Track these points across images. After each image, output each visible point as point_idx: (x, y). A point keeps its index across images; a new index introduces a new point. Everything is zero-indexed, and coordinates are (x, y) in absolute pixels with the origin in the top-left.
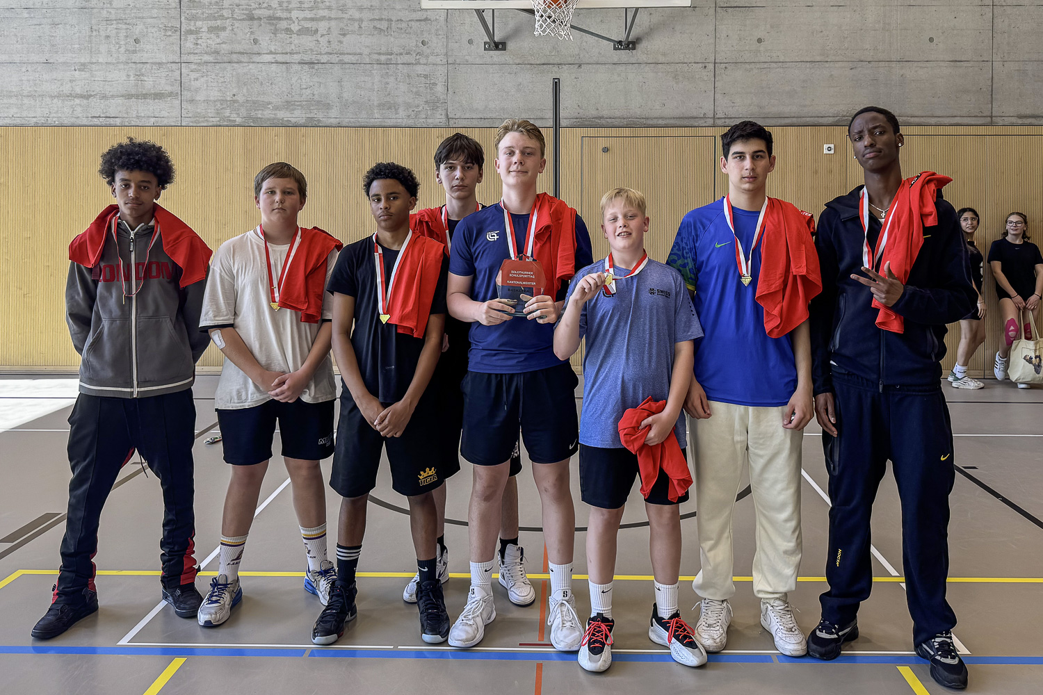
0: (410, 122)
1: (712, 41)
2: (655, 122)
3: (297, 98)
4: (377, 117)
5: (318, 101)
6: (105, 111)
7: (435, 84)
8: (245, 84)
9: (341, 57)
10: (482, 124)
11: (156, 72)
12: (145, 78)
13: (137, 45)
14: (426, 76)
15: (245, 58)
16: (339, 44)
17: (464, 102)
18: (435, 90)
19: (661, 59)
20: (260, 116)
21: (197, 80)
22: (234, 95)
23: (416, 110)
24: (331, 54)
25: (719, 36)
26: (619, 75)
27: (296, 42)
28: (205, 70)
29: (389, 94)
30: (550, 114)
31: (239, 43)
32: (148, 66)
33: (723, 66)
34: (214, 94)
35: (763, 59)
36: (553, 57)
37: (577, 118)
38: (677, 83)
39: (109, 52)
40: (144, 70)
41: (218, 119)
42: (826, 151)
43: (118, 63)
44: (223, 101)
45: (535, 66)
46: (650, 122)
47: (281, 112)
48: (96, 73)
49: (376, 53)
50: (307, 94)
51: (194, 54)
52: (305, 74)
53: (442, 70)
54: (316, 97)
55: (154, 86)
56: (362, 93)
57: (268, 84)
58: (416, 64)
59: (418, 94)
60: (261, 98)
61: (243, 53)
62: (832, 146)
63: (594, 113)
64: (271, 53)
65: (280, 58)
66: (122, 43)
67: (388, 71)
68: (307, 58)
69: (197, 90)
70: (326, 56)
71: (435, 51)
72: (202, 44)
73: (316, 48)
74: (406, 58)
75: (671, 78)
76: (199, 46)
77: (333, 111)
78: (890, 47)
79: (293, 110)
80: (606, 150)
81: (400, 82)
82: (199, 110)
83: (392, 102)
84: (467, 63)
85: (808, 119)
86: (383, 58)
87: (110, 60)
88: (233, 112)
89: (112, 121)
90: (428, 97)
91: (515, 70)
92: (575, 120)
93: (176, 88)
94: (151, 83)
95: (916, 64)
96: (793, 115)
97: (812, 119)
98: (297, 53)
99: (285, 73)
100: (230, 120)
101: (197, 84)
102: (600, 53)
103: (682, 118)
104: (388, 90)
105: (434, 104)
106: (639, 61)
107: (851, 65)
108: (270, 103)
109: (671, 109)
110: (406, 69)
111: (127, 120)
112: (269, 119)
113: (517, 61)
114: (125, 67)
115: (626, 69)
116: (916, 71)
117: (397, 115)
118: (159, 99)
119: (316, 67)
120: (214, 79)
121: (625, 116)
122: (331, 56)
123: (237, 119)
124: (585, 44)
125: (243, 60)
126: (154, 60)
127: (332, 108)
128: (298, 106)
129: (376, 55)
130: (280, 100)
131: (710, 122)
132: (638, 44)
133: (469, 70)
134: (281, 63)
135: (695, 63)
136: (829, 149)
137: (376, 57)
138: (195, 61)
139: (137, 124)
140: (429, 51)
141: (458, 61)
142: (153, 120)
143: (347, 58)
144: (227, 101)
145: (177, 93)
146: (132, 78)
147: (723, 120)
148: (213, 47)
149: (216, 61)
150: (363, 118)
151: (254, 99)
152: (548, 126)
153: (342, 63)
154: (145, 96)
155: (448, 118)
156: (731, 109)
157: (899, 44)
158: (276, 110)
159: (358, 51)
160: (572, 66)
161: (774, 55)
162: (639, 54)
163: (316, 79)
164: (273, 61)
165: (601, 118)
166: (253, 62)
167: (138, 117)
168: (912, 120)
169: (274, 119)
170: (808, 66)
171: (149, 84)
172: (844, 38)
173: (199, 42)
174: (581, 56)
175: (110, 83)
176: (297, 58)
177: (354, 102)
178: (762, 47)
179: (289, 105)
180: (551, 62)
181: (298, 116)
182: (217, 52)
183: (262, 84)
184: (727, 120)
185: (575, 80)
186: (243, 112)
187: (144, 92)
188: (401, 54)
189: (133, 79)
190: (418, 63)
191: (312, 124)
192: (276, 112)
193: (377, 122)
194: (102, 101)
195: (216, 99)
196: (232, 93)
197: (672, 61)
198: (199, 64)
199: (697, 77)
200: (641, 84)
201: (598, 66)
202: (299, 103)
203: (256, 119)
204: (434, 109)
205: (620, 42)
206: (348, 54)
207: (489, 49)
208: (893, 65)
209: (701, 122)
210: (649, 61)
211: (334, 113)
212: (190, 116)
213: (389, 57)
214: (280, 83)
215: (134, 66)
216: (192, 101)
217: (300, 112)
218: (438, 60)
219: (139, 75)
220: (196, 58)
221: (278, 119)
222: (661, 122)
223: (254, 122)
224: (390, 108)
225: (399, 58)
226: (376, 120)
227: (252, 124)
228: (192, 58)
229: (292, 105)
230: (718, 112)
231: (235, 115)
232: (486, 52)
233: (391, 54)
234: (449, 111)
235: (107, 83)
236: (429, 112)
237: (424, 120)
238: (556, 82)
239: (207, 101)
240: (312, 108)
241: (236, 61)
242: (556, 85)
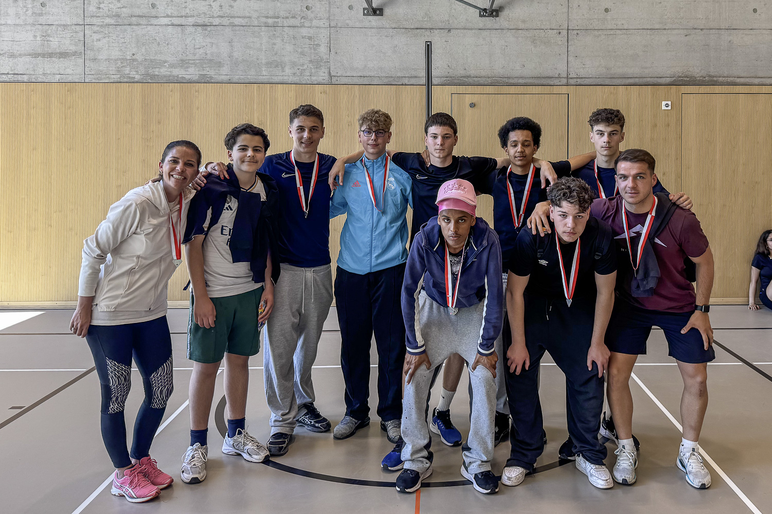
0: (296, 79)
1: (565, 10)
2: (515, 81)
3: (191, 57)
4: (265, 74)
5: (211, 60)
6: (13, 69)
7: (318, 45)
8: (143, 44)
9: (232, 20)
10: (361, 81)
11: (61, 33)
12: (51, 39)
13: (44, 9)
14: (310, 38)
15: (143, 21)
16: (230, 8)
17: (345, 62)
18: (319, 50)
19: (521, 26)
20: (157, 73)
21: (99, 40)
22: (134, 55)
23: (301, 68)
24: (222, 17)
25: (571, 6)
26: (484, 39)
27: (191, 6)
28: (107, 32)
29: (276, 54)
30: (423, 73)
31: (138, 7)
32: (54, 27)
33: (575, 32)
34: (116, 54)
35: (609, 27)
36: (426, 22)
37: (447, 77)
38: (535, 47)
39: (17, 15)
40: (50, 31)
41: (119, 76)
42: (664, 108)
43: (26, 24)
44: (123, 60)
45: (409, 30)
46: (511, 81)
47: (176, 70)
48: (3, 33)
49: (263, 17)
50: (200, 53)
51: (97, 17)
52: (199, 35)
53: (324, 33)
54: (209, 57)
55: (59, 46)
56: (251, 52)
57: (164, 44)
58: (301, 27)
59: (302, 54)
60: (159, 57)
61: (142, 17)
62: (669, 103)
63: (462, 72)
64: (168, 16)
65: (177, 21)
66: (30, 6)
67: (275, 33)
68: (200, 21)
69: (99, 50)
70: (217, 19)
71: (318, 16)
72: (104, 8)
73: (209, 12)
74: (292, 22)
75: (530, 43)
76: (101, 10)
77: (224, 68)
78: (720, 16)
79: (187, 68)
80: (473, 105)
81: (286, 43)
82: (101, 68)
83: (279, 61)
84: (347, 27)
85: (649, 79)
86: (270, 21)
87: (18, 22)
88: (132, 70)
89: (20, 78)
90: (313, 56)
91: (391, 34)
92: (445, 79)
93: (80, 48)
94: (57, 43)
95: (742, 31)
96: (635, 76)
97: (652, 79)
98: (191, 16)
99: (180, 35)
100: (129, 77)
101: (100, 44)
102: (467, 20)
103: (539, 78)
104: (275, 49)
105: (317, 63)
106: (502, 27)
107: (685, 32)
108: (165, 62)
109: (531, 69)
110: (291, 32)
111: (34, 77)
112: (165, 76)
113: (393, 26)
114: (32, 28)
115: (490, 34)
116: (742, 38)
117: (283, 73)
118: (65, 58)
119: (209, 29)
120: (115, 40)
121: (490, 76)
122: (222, 19)
123: (136, 76)
124: (453, 11)
125: (142, 23)
126: (60, 22)
127: (223, 66)
128: (192, 64)
129: (264, 19)
130: (175, 59)
131: (564, 81)
132: (501, 12)
133: (350, 33)
134: (176, 25)
135: (551, 29)
136: (667, 105)
137: (264, 20)
138: (98, 24)
139: (43, 81)
140: (312, 15)
141: (339, 25)
142: (58, 77)
143: (237, 21)
144: (127, 60)
145: (81, 52)
146: (38, 38)
147: (575, 80)
148: (114, 11)
149: (117, 23)
150: (252, 75)
151: (152, 58)
152: (421, 83)
153: (232, 25)
154: (51, 55)
155: (331, 76)
156: (582, 70)
157: (727, 14)
158: (172, 67)
159: (248, 15)
160: (442, 31)
161: (620, 23)
162: (502, 21)
163: (208, 40)
164: (169, 24)
165: (468, 77)
166: (151, 25)
167: (44, 74)
168: (738, 80)
169: (170, 76)
170: (648, 33)
171: (55, 44)
172: (680, 8)
173: (102, 6)
174: (451, 22)
175: (18, 43)
176: (191, 21)
177: (243, 60)
178: (609, 16)
179: (184, 63)
180: (424, 26)
181: (192, 73)
182: (118, 16)
183: (159, 44)
184: (578, 80)
185: (445, 43)
186: (142, 70)
187: (50, 52)
188: (287, 18)
189: (40, 39)
190: (302, 26)
191: (205, 80)
192: (171, 70)
193: (265, 79)
194: (11, 59)
195: (117, 57)
196: (132, 53)
197: (531, 27)
198: (102, 26)
199: (552, 41)
200: (503, 47)
201: (465, 31)
202: (193, 62)
203: (153, 76)
204: (318, 67)
205: (485, 10)
206: (238, 17)
207: (368, 14)
208: (723, 32)
209: (556, 82)
210: (511, 27)
211: (225, 70)
212: (93, 73)
213: (276, 20)
214: (176, 44)
215: (40, 27)
216: (95, 60)
217: (193, 70)
218: (321, 23)
219: (45, 36)
220: (98, 21)
221: (174, 76)
222: (521, 81)
223: (151, 78)
224: (277, 66)
225: (285, 21)
226: (264, 77)
227: (150, 81)
228: (95, 21)
229: (186, 63)
230: (571, 73)
231: (134, 73)
232: (365, 17)
233: (278, 17)
234: (332, 69)
235: (15, 43)
236: (313, 71)
237: (309, 78)
238: (428, 45)
239: (108, 60)
240: (205, 66)
241: (135, 23)
242: (429, 47)
